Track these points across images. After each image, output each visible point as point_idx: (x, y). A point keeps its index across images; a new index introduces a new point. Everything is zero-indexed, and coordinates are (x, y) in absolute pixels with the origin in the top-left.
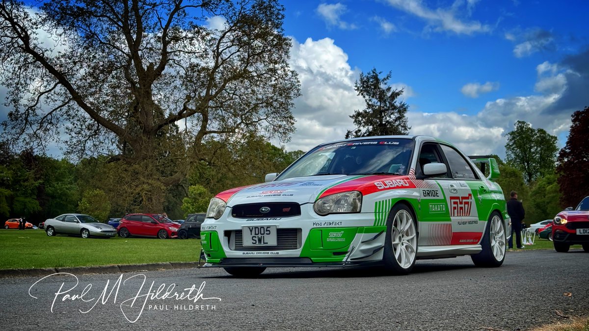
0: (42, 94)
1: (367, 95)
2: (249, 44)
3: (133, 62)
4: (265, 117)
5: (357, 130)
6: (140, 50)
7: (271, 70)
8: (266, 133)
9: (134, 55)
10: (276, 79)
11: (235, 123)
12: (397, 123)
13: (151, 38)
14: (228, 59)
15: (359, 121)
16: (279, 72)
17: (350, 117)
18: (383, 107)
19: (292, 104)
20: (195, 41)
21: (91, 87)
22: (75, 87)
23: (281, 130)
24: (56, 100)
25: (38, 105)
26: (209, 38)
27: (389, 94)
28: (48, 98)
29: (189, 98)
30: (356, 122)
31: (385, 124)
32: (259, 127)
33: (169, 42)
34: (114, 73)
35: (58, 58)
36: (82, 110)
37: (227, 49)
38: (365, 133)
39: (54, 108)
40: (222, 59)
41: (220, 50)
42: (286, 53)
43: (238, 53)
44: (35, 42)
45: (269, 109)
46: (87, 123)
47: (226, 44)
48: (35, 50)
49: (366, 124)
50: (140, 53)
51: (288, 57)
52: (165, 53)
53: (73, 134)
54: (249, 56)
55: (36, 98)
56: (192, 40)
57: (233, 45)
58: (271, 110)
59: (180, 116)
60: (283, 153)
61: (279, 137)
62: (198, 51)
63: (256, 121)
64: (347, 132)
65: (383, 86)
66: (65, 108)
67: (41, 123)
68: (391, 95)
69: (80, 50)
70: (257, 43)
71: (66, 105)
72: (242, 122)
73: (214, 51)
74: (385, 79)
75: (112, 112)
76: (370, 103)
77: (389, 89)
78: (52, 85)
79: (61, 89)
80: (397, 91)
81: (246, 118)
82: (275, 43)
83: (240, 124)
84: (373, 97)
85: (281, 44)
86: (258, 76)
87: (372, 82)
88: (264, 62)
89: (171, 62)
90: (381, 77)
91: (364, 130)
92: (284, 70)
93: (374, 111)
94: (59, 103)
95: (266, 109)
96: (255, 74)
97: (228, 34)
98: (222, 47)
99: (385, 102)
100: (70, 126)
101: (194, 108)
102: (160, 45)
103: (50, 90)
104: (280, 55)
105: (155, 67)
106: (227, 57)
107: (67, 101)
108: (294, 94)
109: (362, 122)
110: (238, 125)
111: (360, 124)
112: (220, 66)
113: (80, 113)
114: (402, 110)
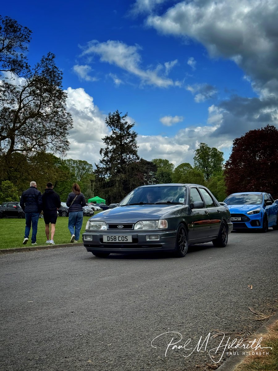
1: (113, 126)
2: (41, 95)
4: (51, 141)
5: (106, 148)
7: (55, 112)
8: (52, 151)
10: (58, 118)
11: (31, 145)
12: (131, 144)
14: (28, 104)
15: (108, 142)
16: (60, 113)
17: (102, 139)
18: (122, 134)
19: (68, 133)
23: (61, 149)
26: (15, 91)
27: (126, 126)
29: (2, 128)
30: (106, 143)
31: (124, 144)
32: (47, 147)
37: (27, 98)
38: (111, 150)
40: (23, 104)
41: (22, 99)
42: (64, 101)
43: (34, 101)
45: (53, 136)
47: (26, 95)
49: (112, 144)
51: (66, 104)
54: (41, 103)
56: (5, 92)
57: (30, 95)
58: (55, 137)
60: (60, 161)
61: (59, 153)
62: (8, 99)
63: (45, 143)
64: (100, 149)
65: (122, 121)
68: (127, 127)
70: (46, 94)
72: (36, 144)
73: (18, 99)
74: (123, 117)
76: (115, 131)
77: (126, 123)
80: (131, 125)
81: (38, 141)
82: (57, 95)
84: (116, 128)
85: (61, 95)
86: (47, 115)
87: (116, 118)
88: (50, 107)
90: (121, 116)
91: (111, 148)
92: (63, 112)
93: (117, 136)
95: (51, 136)
96: (44, 114)
97: (27, 88)
98: (23, 96)
99: (123, 131)
101: (6, 135)
104: (61, 103)
108: (69, 127)
109: (110, 143)
110: (34, 146)
111: (109, 144)
112: (22, 108)
114: (134, 136)
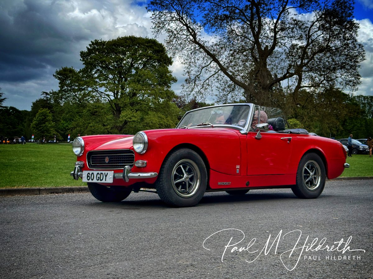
0: (203, 67)
2: (330, 29)
3: (256, 45)
4: (340, 76)
6: (260, 38)
7: (345, 45)
8: (341, 86)
9: (256, 42)
10: (348, 50)
11: (319, 80)
13: (267, 30)
14: (316, 40)
16: (350, 45)
19: (359, 66)
20: (295, 30)
21: (231, 61)
22: (221, 63)
23: (351, 83)
24: (211, 71)
25: (201, 74)
26: (303, 27)
28: (207, 70)
29: (290, 66)
32: (336, 82)
33: (278, 32)
34: (244, 53)
35: (212, 46)
36: (226, 76)
37: (315, 33)
39: (210, 76)
40: (311, 40)
41: (310, 34)
42: (356, 33)
43: (323, 35)
44: (200, 37)
45: (343, 70)
46: (228, 84)
47: (314, 30)
48: (200, 42)
51: (357, 35)
52: (275, 39)
53: (220, 90)
54: (330, 37)
55: (200, 71)
56: (293, 29)
57: (319, 30)
58: (344, 71)
59: (284, 77)
60: (349, 98)
61: (349, 88)
62: (296, 36)
63: (334, 78)
66: (216, 75)
67: (203, 85)
69: (225, 40)
70: (335, 27)
71: (217, 74)
72: (324, 80)
73: (306, 35)
75: (242, 76)
78: (209, 62)
79: (214, 65)
81: (327, 77)
82: (348, 26)
85: (352, 27)
86: (336, 49)
88: (340, 40)
89: (280, 44)
92: (354, 44)
94: (213, 73)
95: (341, 71)
96: (334, 48)
97: (316, 23)
98: (311, 32)
100: (219, 86)
101: (293, 72)
102: (272, 34)
103: (208, 65)
104: (352, 35)
105: (269, 48)
106: (315, 38)
107: (217, 71)
108: (360, 59)
110: (322, 82)
112: (310, 44)
113: (224, 78)
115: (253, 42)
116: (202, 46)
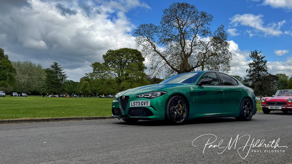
1: (253, 58)
2: (216, 45)
4: (221, 66)
5: (250, 69)
7: (223, 52)
8: (222, 71)
9: (183, 51)
12: (264, 66)
17: (248, 65)
19: (230, 62)
21: (171, 59)
22: (167, 60)
23: (226, 70)
25: (158, 65)
26: (204, 44)
28: (160, 63)
29: (198, 62)
30: (250, 66)
31: (259, 66)
32: (219, 69)
33: (193, 46)
34: (177, 56)
35: (163, 53)
38: (253, 70)
43: (213, 48)
44: (157, 48)
46: (170, 70)
48: (157, 51)
50: (185, 50)
51: (229, 48)
52: (191, 49)
53: (167, 73)
54: (216, 49)
55: (157, 63)
56: (200, 45)
58: (223, 64)
59: (196, 67)
62: (201, 48)
63: (218, 67)
65: (259, 55)
66: (165, 66)
67: (159, 70)
69: (169, 50)
70: (219, 45)
72: (214, 68)
73: (206, 48)
75: (177, 66)
76: (254, 60)
77: (261, 56)
78: (161, 60)
79: (164, 61)
80: (263, 56)
82: (225, 44)
83: (213, 69)
84: (255, 58)
87: (255, 54)
88: (221, 50)
89: (193, 52)
90: (258, 52)
92: (227, 52)
93: (256, 63)
94: (163, 65)
95: (221, 64)
96: (218, 54)
97: (210, 42)
98: (208, 46)
99: (259, 60)
100: (166, 71)
101: (200, 65)
102: (190, 47)
103: (161, 61)
104: (226, 48)
105: (189, 53)
107: (165, 64)
108: (230, 60)
109: (252, 66)
112: (207, 52)
113: (168, 67)
114: (265, 62)
115: (181, 51)
116: (158, 53)
